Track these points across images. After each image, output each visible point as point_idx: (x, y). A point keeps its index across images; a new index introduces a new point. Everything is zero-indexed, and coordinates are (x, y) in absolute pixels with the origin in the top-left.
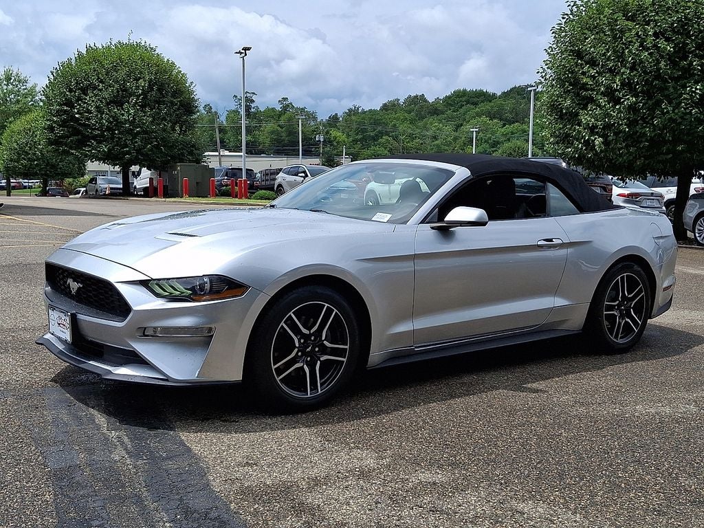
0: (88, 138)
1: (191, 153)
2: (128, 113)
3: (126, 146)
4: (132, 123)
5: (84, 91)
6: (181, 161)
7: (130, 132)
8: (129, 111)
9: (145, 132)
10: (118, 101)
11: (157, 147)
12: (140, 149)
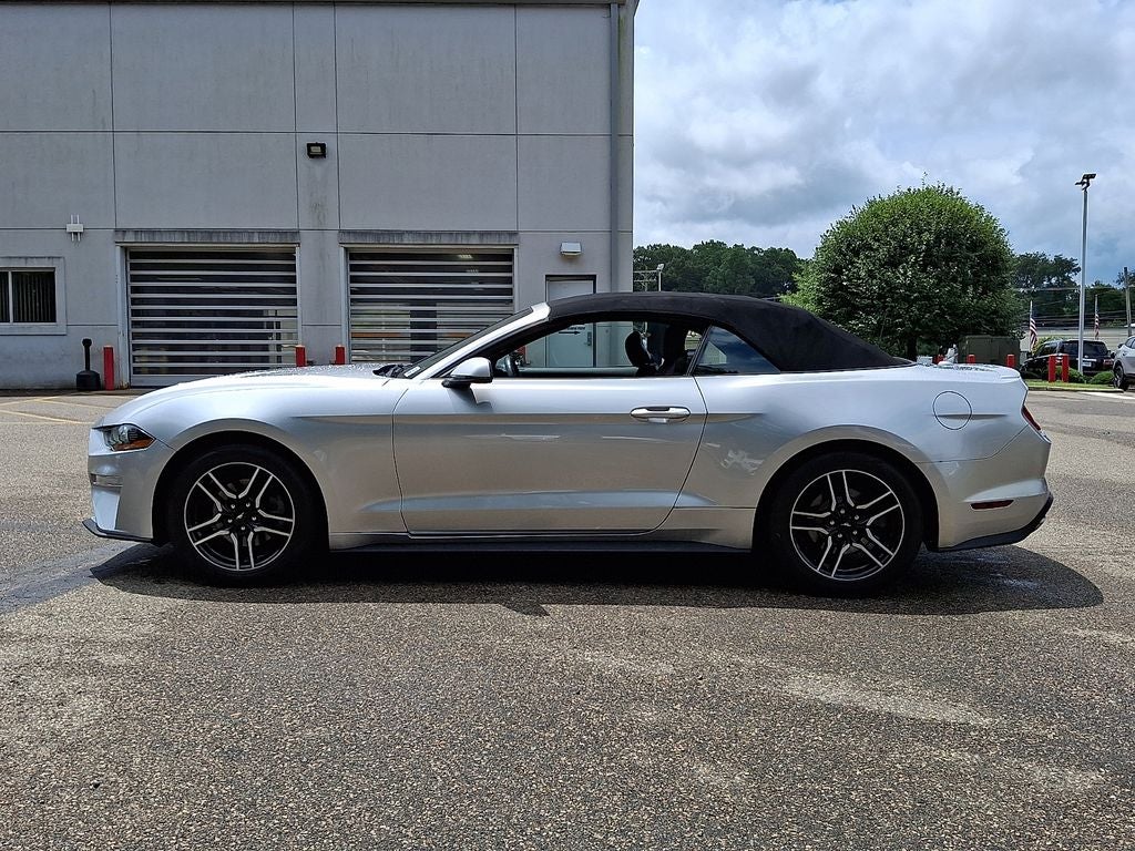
0: (856, 308)
1: (991, 322)
2: (903, 275)
3: (899, 316)
4: (909, 287)
5: (856, 253)
6: (977, 332)
7: (906, 299)
8: (906, 272)
9: (927, 298)
10: (893, 263)
11: (942, 315)
12: (919, 320)
